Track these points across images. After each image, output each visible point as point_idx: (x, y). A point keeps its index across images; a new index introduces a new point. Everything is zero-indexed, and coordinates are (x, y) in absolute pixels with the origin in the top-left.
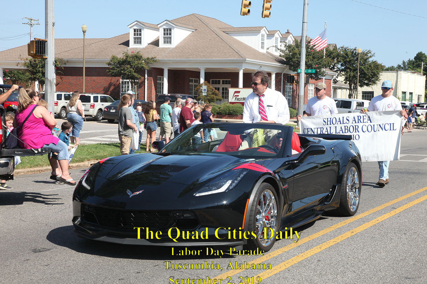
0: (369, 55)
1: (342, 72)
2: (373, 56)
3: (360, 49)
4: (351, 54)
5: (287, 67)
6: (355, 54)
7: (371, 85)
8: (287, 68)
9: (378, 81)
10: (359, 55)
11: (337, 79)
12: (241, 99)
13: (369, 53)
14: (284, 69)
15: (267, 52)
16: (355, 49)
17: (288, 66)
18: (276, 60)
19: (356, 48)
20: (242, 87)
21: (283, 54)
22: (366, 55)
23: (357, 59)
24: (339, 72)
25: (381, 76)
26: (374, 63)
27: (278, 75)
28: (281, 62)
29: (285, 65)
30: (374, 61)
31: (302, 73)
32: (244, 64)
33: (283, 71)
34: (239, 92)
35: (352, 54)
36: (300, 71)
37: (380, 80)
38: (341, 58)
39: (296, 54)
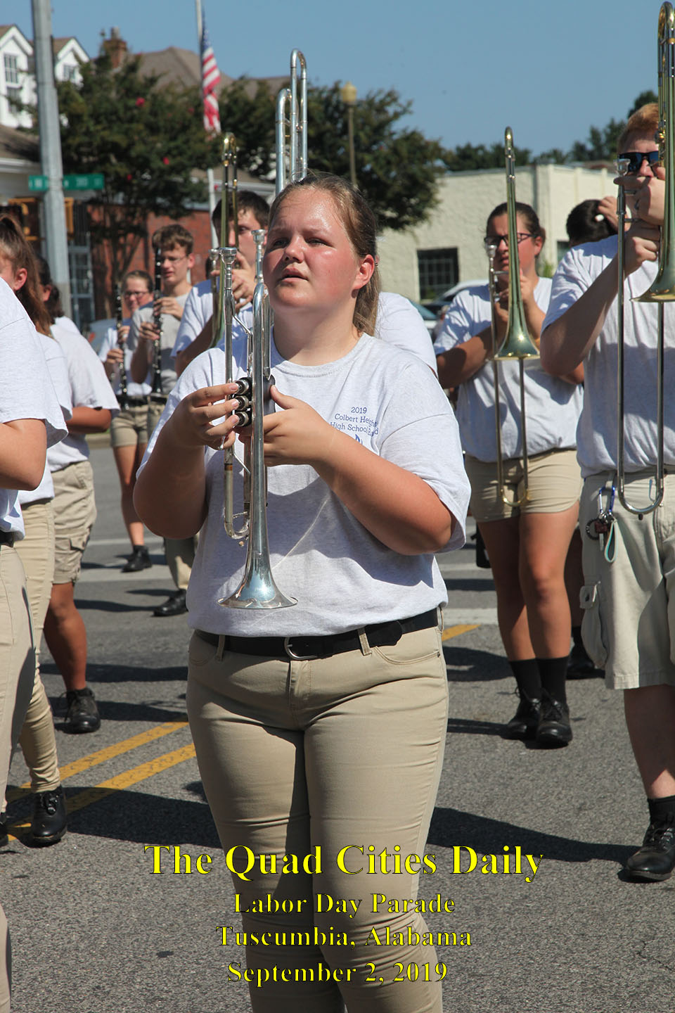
0: (391, 110)
2: (405, 111)
3: (351, 88)
4: (322, 107)
6: (337, 108)
7: (408, 223)
9: (432, 207)
10: (351, 111)
13: (389, 104)
16: (336, 90)
19: (342, 86)
22: (381, 108)
23: (346, 125)
25: (442, 190)
26: (412, 139)
30: (409, 131)
35: (327, 107)
37: (438, 202)
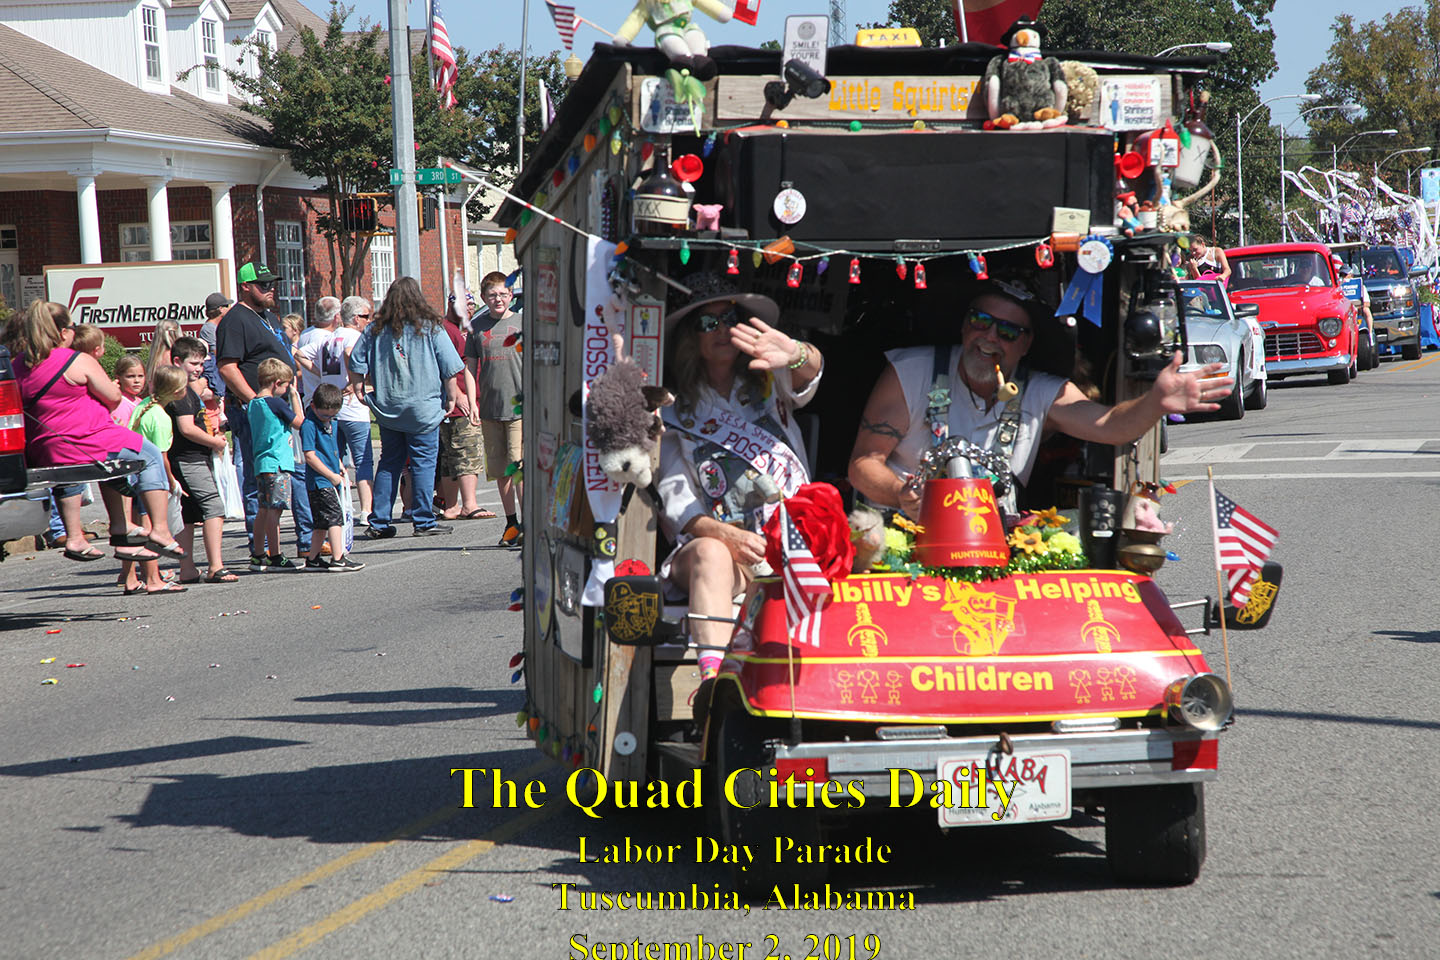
1: (499, 169)
3: (572, 60)
5: (279, 155)
8: (280, 161)
11: (481, 199)
12: (110, 314)
14: (263, 166)
15: (174, 90)
16: (553, 61)
17: (286, 151)
18: (229, 130)
19: (558, 57)
20: (99, 261)
21: (258, 99)
24: (487, 167)
27: (241, 197)
28: (252, 135)
29: (271, 150)
31: (407, 186)
32: (96, 155)
33: (261, 177)
34: (96, 283)
36: (396, 176)
38: (495, 102)
39: (320, 96)
